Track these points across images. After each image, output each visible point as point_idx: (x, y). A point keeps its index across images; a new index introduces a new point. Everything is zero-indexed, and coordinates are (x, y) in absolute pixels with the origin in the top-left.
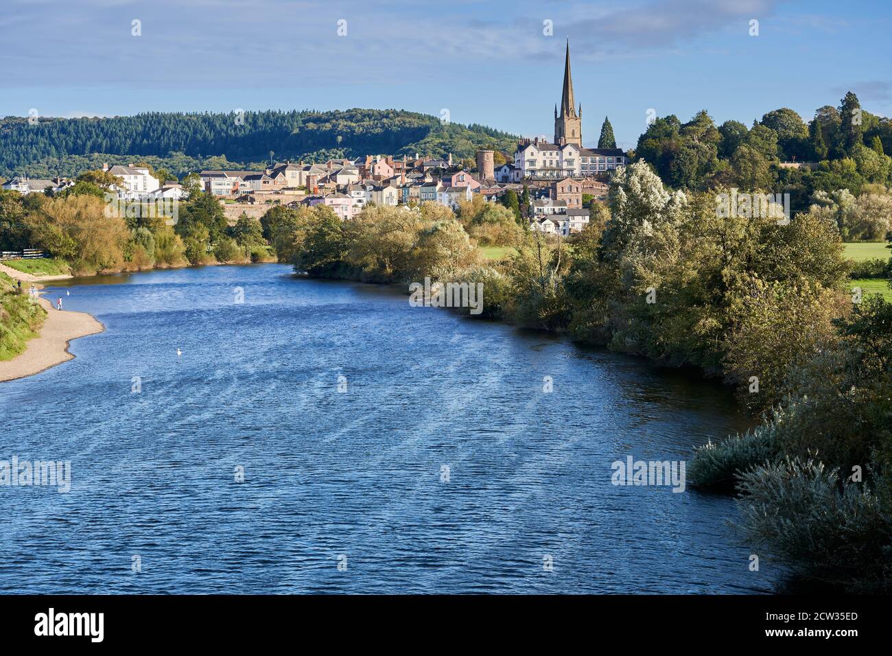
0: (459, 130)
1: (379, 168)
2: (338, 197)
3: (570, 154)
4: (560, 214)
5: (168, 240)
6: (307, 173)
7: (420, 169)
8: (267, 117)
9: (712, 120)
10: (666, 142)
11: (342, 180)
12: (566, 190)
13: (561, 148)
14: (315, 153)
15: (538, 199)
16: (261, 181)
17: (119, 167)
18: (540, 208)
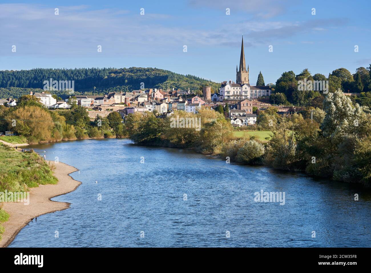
0: (182, 77)
1: (157, 94)
2: (140, 108)
3: (246, 88)
4: (243, 116)
5: (68, 127)
6: (124, 96)
7: (175, 95)
8: (92, 71)
9: (310, 73)
10: (290, 83)
11: (141, 100)
12: (245, 105)
13: (242, 86)
14: (115, 87)
15: (232, 109)
16: (104, 100)
17: (38, 93)
18: (233, 113)
